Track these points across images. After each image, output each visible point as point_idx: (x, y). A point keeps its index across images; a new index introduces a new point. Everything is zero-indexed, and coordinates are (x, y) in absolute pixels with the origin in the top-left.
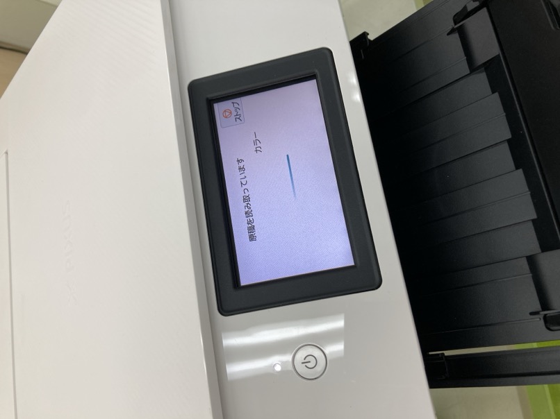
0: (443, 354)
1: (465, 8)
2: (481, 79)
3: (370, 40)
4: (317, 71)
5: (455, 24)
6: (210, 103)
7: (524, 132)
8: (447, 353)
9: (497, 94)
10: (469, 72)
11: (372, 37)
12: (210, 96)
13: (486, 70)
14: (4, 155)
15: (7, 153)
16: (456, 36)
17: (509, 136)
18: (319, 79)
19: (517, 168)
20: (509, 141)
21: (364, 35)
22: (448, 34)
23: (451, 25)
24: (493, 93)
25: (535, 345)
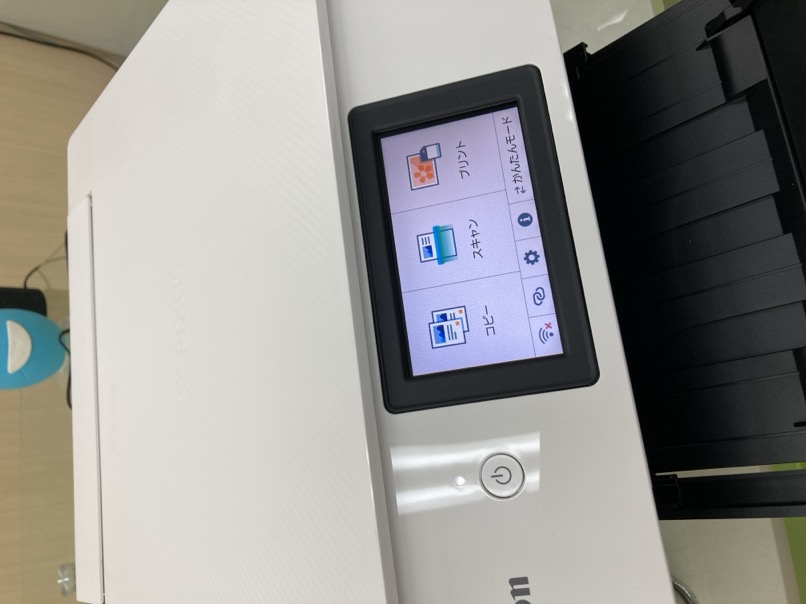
0: (675, 475)
1: (722, 15)
2: (741, 112)
3: (588, 54)
4: (519, 96)
5: (708, 36)
6: (377, 138)
7: (796, 183)
8: (681, 474)
9: (761, 132)
10: (724, 101)
11: (591, 50)
12: (377, 128)
13: (748, 99)
14: (87, 200)
15: (91, 197)
16: (708, 53)
17: (777, 189)
18: (522, 107)
19: (786, 232)
20: (775, 196)
21: (582, 47)
22: (698, 49)
23: (702, 36)
24: (757, 129)
25: (798, 466)
